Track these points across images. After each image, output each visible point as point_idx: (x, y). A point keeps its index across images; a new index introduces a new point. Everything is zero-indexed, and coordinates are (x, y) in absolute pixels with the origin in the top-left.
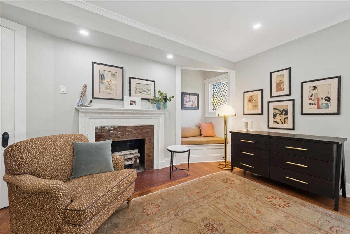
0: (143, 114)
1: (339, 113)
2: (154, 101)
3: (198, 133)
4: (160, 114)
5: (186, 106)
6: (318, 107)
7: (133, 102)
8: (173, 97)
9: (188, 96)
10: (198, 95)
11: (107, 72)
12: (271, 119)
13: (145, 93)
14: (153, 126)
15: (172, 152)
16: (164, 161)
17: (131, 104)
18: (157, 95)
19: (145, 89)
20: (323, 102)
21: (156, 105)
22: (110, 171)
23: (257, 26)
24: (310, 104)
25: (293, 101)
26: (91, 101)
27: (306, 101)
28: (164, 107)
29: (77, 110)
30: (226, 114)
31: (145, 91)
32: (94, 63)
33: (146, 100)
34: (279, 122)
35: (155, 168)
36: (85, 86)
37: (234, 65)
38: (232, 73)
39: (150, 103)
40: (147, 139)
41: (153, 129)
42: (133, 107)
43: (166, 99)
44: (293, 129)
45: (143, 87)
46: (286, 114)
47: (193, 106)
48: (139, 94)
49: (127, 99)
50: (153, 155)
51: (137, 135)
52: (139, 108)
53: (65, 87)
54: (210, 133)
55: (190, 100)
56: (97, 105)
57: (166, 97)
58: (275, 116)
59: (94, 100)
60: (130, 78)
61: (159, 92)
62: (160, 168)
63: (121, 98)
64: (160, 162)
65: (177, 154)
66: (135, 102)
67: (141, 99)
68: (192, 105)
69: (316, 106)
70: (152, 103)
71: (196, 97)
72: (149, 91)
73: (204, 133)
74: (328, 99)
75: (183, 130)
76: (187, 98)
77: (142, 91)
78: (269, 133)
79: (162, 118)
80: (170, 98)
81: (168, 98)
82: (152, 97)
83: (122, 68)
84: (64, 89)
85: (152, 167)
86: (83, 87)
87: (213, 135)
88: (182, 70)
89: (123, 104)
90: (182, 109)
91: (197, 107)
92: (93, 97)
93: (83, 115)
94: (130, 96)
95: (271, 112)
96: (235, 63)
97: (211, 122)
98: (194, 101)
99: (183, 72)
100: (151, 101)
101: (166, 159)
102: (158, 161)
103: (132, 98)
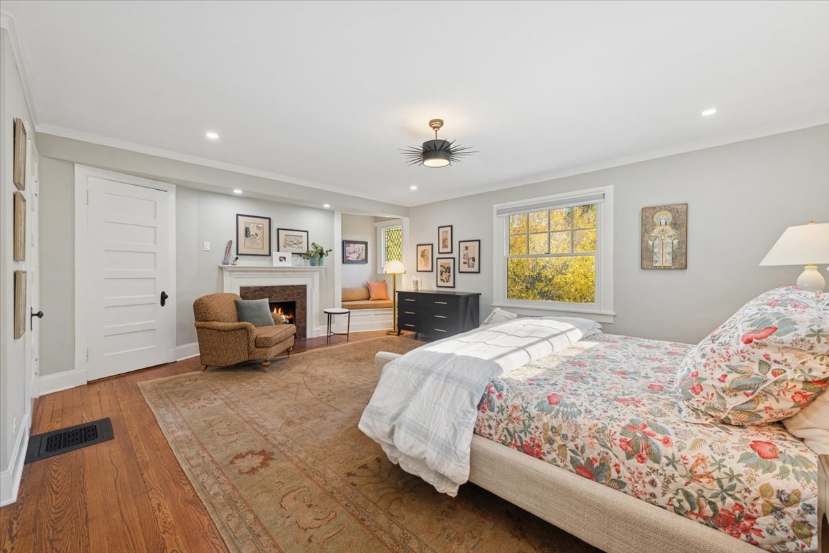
0: (294, 271)
1: (479, 272)
2: (306, 255)
3: (365, 294)
4: (315, 271)
5: (349, 258)
6: (469, 267)
7: (283, 259)
8: (330, 250)
9: (352, 245)
10: (366, 244)
11: (253, 225)
12: (439, 277)
13: (296, 246)
14: (306, 286)
15: (330, 314)
16: (319, 329)
17: (280, 260)
18: (311, 249)
19: (295, 242)
20: (471, 261)
21: (309, 260)
22: (272, 325)
23: (414, 188)
24: (464, 263)
25: (454, 258)
26: (237, 258)
27: (462, 260)
28: (320, 263)
29: (221, 268)
30: (396, 272)
31: (296, 244)
32: (238, 215)
33: (296, 255)
34: (445, 280)
35: (309, 336)
36: (231, 242)
37: (407, 211)
38: (406, 220)
39: (301, 258)
40: (298, 301)
41: (306, 289)
42: (283, 264)
43: (321, 254)
44: (454, 287)
45: (293, 239)
46: (449, 272)
47: (360, 259)
48: (289, 248)
49: (275, 255)
50: (306, 322)
51: (286, 296)
52: (290, 265)
53: (209, 243)
54: (382, 295)
55: (355, 251)
56: (243, 262)
57: (322, 251)
58: (441, 274)
59: (239, 256)
60: (278, 229)
61: (313, 244)
62: (314, 336)
63: (268, 253)
64: (315, 329)
65: (336, 315)
66: (285, 258)
67: (293, 253)
68: (358, 258)
69: (467, 265)
70: (304, 258)
71: (364, 245)
72: (300, 243)
73: (373, 296)
74: (474, 259)
75: (344, 291)
76: (350, 248)
77: (292, 243)
78: (438, 291)
79: (317, 277)
80: (327, 252)
81: (324, 252)
82: (304, 250)
83: (269, 219)
84: (207, 245)
85: (305, 336)
86: (227, 243)
87: (385, 298)
88: (342, 214)
89: (272, 261)
90: (343, 262)
91: (366, 261)
92: (237, 254)
93: (228, 273)
94: (278, 251)
95: (439, 268)
96: (409, 208)
97: (384, 281)
98: (360, 252)
99: (344, 217)
100: (303, 256)
101: (322, 327)
102: (312, 328)
103: (281, 254)
